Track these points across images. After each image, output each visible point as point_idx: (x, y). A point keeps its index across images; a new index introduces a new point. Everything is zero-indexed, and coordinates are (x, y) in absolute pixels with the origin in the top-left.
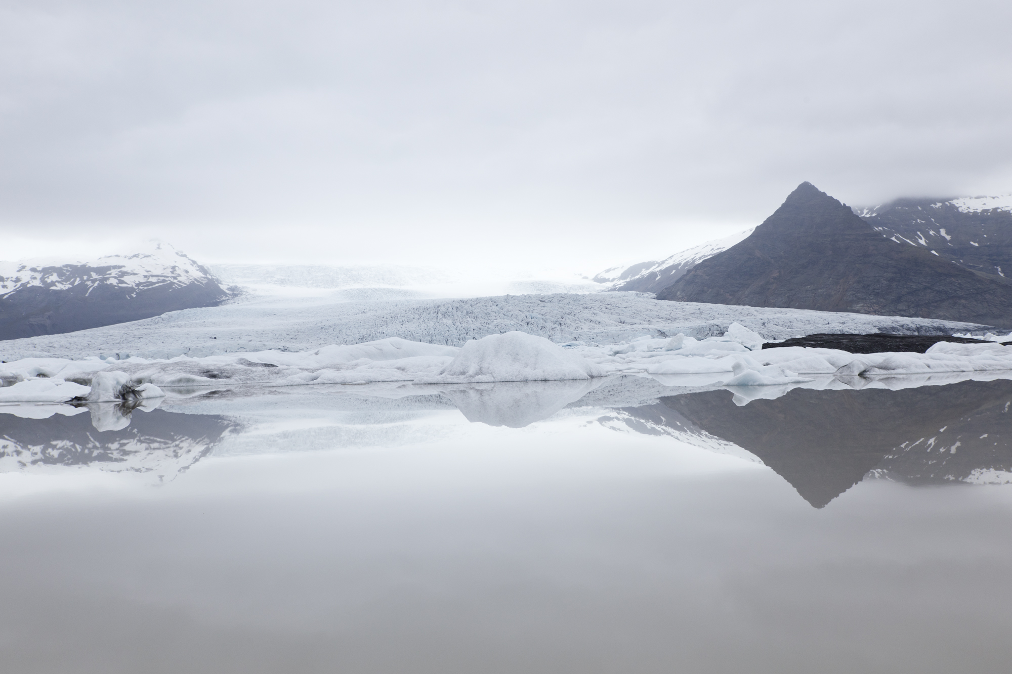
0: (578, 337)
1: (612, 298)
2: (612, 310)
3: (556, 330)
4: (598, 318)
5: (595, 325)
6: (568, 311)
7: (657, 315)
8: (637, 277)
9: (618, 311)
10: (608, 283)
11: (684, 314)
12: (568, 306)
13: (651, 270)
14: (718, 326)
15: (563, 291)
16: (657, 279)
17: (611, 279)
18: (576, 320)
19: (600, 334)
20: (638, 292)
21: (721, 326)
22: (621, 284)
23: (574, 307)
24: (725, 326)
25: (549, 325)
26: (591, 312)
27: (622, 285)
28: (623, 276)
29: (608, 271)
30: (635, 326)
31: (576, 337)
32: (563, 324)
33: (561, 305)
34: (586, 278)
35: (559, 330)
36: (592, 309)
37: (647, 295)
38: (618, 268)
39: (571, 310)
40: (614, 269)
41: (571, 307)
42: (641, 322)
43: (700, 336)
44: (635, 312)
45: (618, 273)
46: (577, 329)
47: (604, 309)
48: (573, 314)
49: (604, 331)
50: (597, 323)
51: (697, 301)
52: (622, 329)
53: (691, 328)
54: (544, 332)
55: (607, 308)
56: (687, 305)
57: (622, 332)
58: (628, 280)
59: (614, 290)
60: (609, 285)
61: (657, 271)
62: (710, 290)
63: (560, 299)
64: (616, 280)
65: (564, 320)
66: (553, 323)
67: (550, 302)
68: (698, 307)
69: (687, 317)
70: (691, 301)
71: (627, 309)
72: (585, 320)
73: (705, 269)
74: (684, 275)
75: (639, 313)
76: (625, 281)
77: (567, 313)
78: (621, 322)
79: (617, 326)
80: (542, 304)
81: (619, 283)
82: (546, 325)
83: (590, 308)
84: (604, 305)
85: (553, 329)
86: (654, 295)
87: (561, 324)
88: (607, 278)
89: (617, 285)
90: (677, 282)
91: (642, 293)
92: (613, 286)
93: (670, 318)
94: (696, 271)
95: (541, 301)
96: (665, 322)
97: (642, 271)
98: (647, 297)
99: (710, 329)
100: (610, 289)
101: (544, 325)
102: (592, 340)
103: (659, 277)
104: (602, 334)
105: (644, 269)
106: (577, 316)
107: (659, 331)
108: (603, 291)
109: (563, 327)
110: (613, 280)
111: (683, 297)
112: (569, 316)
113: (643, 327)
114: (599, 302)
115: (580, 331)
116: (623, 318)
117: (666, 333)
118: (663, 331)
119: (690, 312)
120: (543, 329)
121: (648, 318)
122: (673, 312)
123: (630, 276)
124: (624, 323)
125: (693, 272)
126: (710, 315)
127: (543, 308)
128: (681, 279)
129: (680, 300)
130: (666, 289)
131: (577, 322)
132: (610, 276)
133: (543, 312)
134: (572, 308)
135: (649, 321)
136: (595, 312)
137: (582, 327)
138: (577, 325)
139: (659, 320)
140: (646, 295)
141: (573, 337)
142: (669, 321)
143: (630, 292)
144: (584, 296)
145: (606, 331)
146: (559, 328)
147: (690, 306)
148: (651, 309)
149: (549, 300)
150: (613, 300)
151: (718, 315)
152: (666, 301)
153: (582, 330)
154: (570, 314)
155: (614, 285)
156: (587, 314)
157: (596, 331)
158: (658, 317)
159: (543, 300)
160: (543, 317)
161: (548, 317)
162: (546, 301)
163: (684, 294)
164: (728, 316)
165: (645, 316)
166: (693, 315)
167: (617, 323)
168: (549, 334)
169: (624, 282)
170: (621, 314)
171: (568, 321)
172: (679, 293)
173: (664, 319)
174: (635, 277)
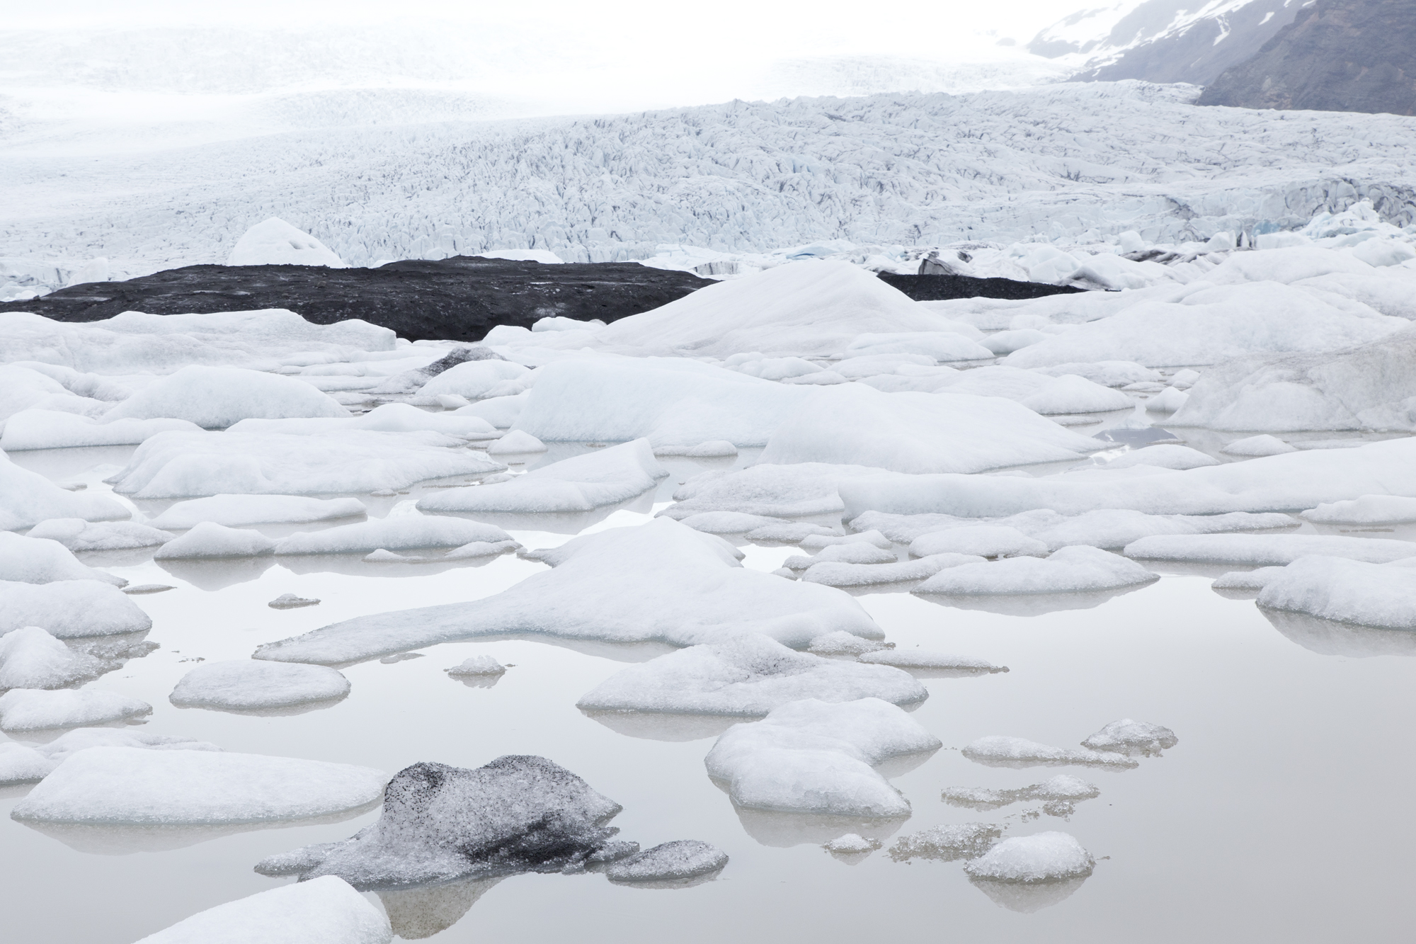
0: (926, 224)
1: (1052, 102)
2: (1045, 141)
3: (864, 205)
4: (997, 166)
5: (989, 187)
6: (908, 147)
7: (1180, 153)
8: (1162, 34)
9: (1061, 143)
10: (1072, 56)
11: (1263, 147)
12: (912, 131)
13: (1202, 13)
14: (1351, 182)
15: (902, 87)
16: (1219, 39)
17: (1081, 45)
18: (929, 173)
19: (993, 214)
20: (1145, 83)
21: (1361, 183)
22: (1109, 59)
23: (931, 134)
24: (1376, 181)
25: (847, 189)
26: (980, 147)
27: (1113, 62)
28: (1118, 36)
29: (1074, 19)
30: (1101, 190)
31: (920, 223)
32: (888, 187)
33: (891, 128)
34: (1008, 42)
35: (872, 204)
36: (985, 138)
37: (1174, 91)
38: (1104, 9)
39: (919, 142)
40: (1092, 14)
41: (919, 132)
42: (1130, 174)
43: (1294, 216)
44: (1116, 143)
45: (1104, 26)
46: (928, 201)
47: (1020, 138)
48: (922, 155)
49: (1007, 203)
50: (994, 179)
51: (1321, 105)
52: (1061, 197)
53: (1269, 191)
54: (828, 211)
55: (1029, 135)
56: (1282, 118)
57: (1059, 205)
58: (1131, 46)
59: (1087, 77)
60: (1076, 62)
61: (1220, 17)
62: (1365, 71)
63: (889, 111)
64: (1098, 46)
65: (891, 173)
66: (857, 185)
67: (861, 118)
68: (1314, 125)
69: (1271, 157)
70: (1305, 106)
71: (1093, 135)
72: (958, 171)
73: (1352, 7)
74: (1287, 28)
75: (1128, 147)
76: (1124, 48)
77: (906, 151)
78: (1069, 176)
79: (1053, 188)
80: (834, 126)
81: (1104, 56)
82: (834, 188)
83: (978, 134)
84: (1023, 126)
85: (855, 202)
86: (1197, 91)
87: (881, 185)
88: (1069, 41)
89: (1098, 63)
90: (1267, 48)
91: (1157, 86)
92: (1087, 65)
93: (1221, 159)
94: (1322, 14)
95: (831, 117)
96: (1204, 173)
97: (1177, 18)
98: (1173, 99)
99: (1326, 193)
100: (1075, 73)
101: (828, 191)
102: (967, 231)
103: (1224, 35)
104: (999, 214)
105: (1181, 12)
106: (934, 160)
107: (1173, 201)
108: (1053, 81)
109: (886, 194)
110: (1089, 46)
111: (1279, 96)
112: (910, 162)
113: (1125, 191)
114: (1011, 116)
115: (937, 204)
116: (1075, 164)
117: (1193, 208)
118: (1183, 199)
119: (1285, 141)
120: (827, 202)
121: (1151, 163)
122: (1229, 141)
123: (1139, 34)
124: (1077, 178)
125: (1314, 18)
126: (1345, 147)
127: (833, 138)
128: (1277, 39)
129: (1273, 104)
130: (1232, 70)
131: (932, 178)
132: (1079, 34)
133: (831, 151)
134: (922, 137)
135: (1154, 170)
136: (991, 146)
137: (945, 192)
138: (931, 188)
139: (1187, 167)
140: (1170, 90)
141: (910, 225)
142: (1217, 170)
143: (1124, 83)
144: (965, 100)
145: (1013, 204)
146: (870, 194)
147: (1288, 123)
148: (1166, 133)
149: (856, 113)
150: (1055, 109)
151: (1371, 150)
152: (1221, 107)
153: (943, 204)
154: (913, 154)
155: (1089, 63)
156: (966, 154)
157: (986, 204)
158: (1184, 157)
159: (841, 113)
160: (832, 167)
161: (845, 165)
162: (849, 117)
163: (1283, 85)
164: (1400, 150)
165: (1143, 156)
166: (1291, 148)
167: (1055, 180)
168: (841, 216)
169: (1120, 53)
170: (1070, 152)
171: (904, 177)
172: (1268, 82)
173: (1200, 165)
174: (1153, 34)
